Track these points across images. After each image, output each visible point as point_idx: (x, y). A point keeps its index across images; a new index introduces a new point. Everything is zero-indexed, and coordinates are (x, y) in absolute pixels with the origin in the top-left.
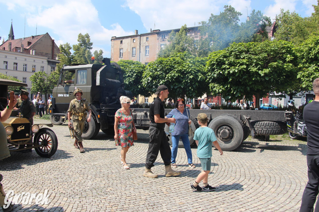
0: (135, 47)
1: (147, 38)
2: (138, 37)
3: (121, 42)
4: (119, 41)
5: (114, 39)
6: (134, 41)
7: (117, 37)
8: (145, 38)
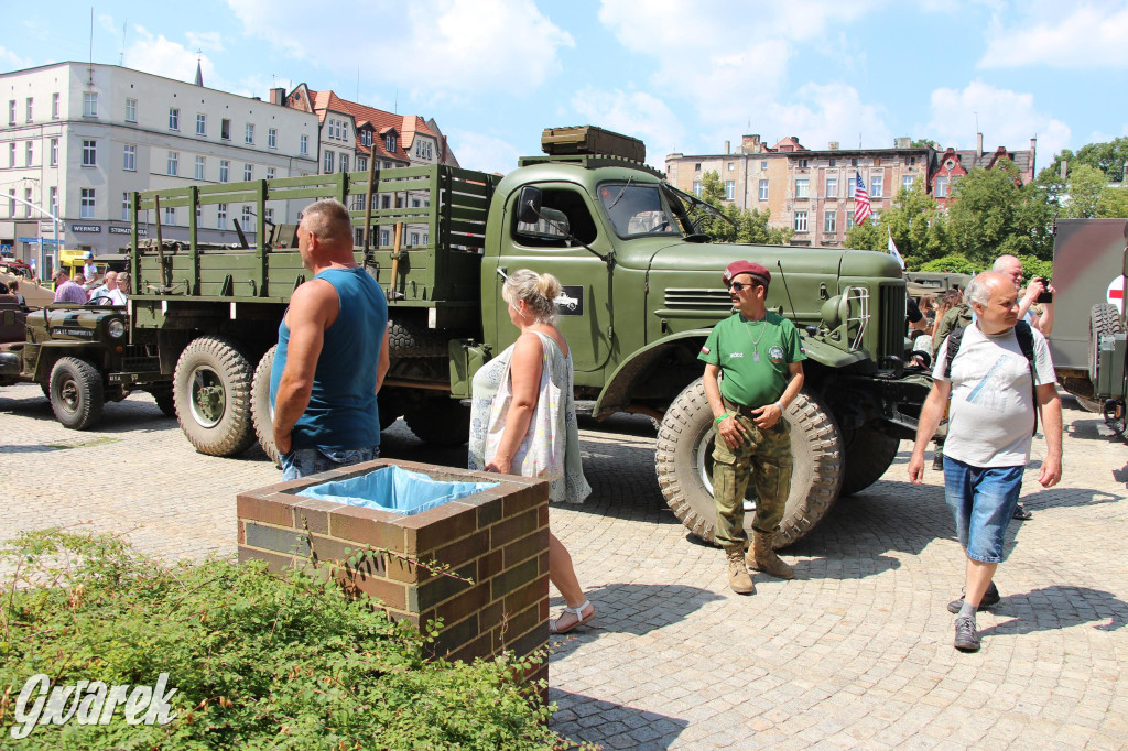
0: (733, 182)
1: (764, 164)
2: (741, 162)
3: (698, 166)
4: (692, 165)
5: (679, 160)
6: (732, 168)
7: (685, 155)
8: (757, 163)
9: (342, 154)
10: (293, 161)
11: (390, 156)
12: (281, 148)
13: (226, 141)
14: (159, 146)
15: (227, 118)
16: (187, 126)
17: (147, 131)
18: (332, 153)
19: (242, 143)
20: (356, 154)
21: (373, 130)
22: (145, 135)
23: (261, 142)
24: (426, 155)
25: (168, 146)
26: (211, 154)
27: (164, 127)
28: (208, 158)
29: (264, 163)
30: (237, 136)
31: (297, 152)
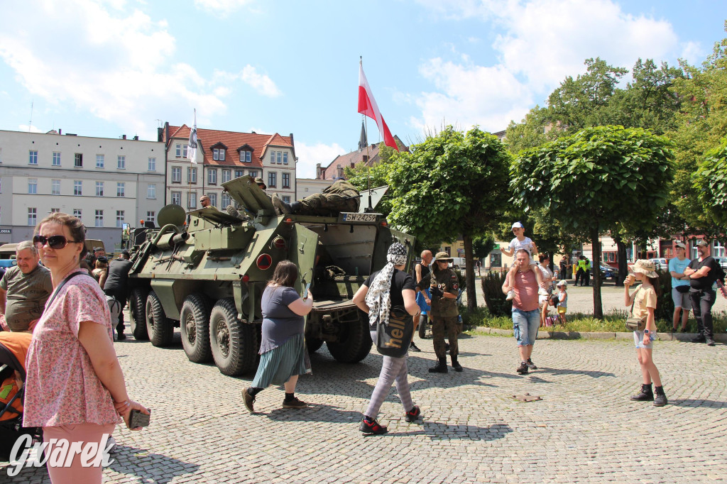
9: (189, 169)
10: (140, 177)
11: (242, 165)
12: (129, 167)
13: (79, 168)
14: (18, 175)
15: (80, 152)
16: (45, 160)
17: (9, 167)
18: (180, 169)
19: (93, 168)
20: (204, 167)
21: (226, 148)
22: (7, 170)
23: (111, 165)
24: (282, 161)
25: (27, 175)
26: (65, 177)
27: (25, 162)
28: (63, 180)
29: (113, 180)
30: (88, 163)
31: (146, 170)
